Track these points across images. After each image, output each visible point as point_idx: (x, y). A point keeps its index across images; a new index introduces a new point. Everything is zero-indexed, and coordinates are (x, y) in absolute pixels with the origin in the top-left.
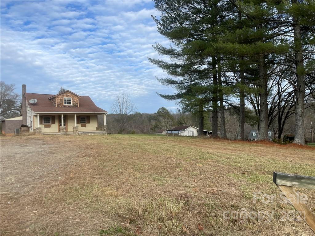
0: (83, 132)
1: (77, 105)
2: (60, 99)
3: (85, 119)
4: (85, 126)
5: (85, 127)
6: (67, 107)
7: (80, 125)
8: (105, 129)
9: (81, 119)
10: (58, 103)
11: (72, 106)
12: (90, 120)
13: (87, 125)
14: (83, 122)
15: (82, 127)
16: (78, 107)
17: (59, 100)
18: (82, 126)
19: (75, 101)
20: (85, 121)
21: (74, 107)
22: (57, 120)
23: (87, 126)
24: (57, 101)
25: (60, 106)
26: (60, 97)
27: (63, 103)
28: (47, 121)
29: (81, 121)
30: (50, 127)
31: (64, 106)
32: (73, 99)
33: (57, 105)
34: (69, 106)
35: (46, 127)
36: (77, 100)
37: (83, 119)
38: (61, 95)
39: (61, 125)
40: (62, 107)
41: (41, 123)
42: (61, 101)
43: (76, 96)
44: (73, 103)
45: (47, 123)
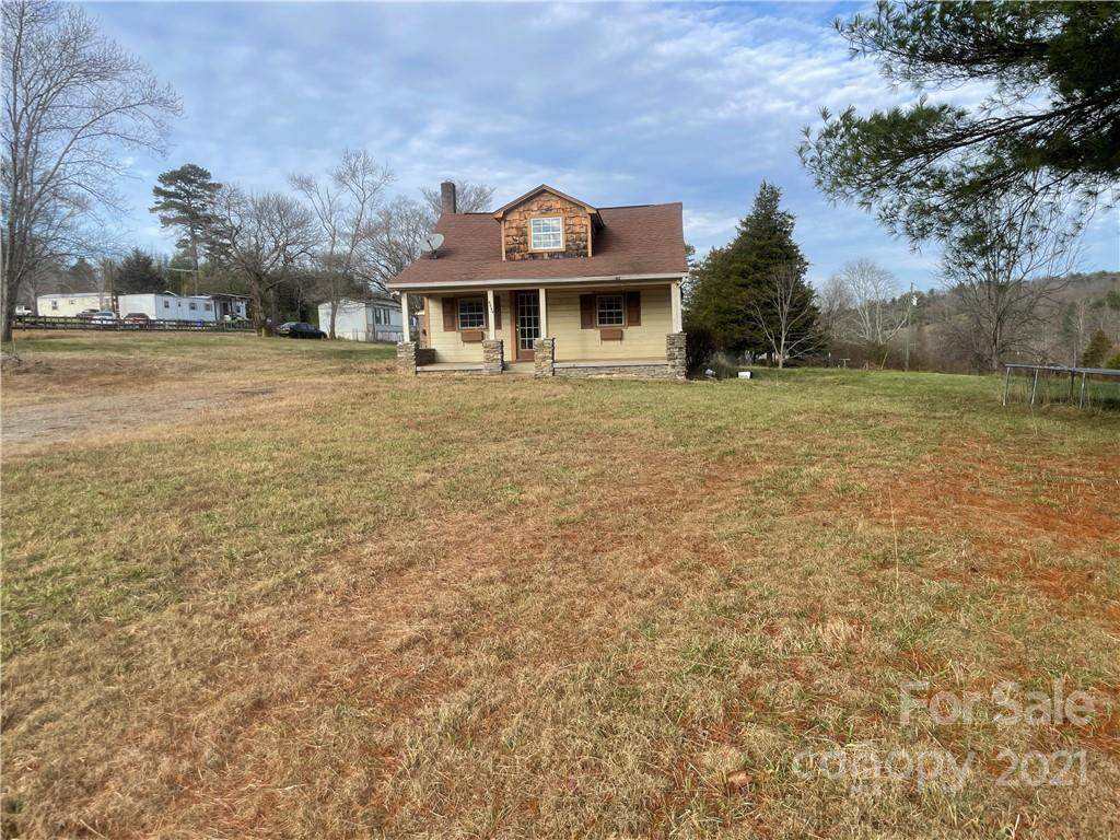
0: (572, 365)
1: (585, 247)
2: (517, 228)
3: (618, 307)
4: (619, 337)
5: (618, 343)
6: (543, 259)
7: (598, 332)
9: (602, 307)
10: (507, 243)
11: (563, 253)
12: (642, 312)
13: (630, 332)
14: (611, 322)
15: (604, 342)
16: (590, 254)
17: (514, 232)
18: (605, 337)
19: (577, 229)
20: (620, 314)
21: (571, 256)
22: (509, 315)
23: (626, 336)
24: (506, 237)
25: (518, 256)
26: (515, 216)
27: (526, 242)
28: (472, 317)
29: (601, 314)
30: (481, 338)
31: (534, 256)
32: (568, 221)
33: (506, 252)
34: (552, 255)
35: (467, 342)
36: (584, 223)
37: (610, 307)
38: (521, 209)
39: (523, 331)
40: (523, 259)
41: (449, 325)
42: (520, 233)
43: (580, 206)
44: (567, 241)
45: (473, 324)
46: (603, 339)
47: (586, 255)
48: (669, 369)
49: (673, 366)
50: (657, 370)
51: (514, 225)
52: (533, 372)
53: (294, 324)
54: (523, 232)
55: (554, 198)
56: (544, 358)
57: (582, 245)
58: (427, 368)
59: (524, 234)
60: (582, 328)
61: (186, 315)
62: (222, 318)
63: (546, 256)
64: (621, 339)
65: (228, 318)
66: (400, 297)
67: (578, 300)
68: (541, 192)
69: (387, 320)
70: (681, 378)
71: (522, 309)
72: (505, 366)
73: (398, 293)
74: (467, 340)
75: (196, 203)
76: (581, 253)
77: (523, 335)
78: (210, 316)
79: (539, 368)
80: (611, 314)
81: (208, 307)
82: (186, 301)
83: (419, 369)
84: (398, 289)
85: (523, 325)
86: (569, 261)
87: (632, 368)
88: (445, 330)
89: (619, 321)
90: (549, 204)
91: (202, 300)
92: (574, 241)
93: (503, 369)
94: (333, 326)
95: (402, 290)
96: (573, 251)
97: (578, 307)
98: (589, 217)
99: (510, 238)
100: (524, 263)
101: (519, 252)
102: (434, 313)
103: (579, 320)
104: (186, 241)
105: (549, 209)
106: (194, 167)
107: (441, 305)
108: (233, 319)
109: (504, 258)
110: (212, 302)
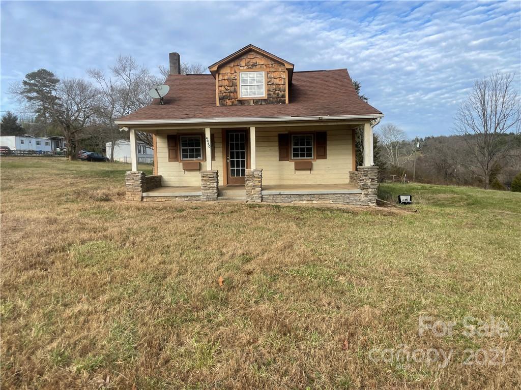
1: (283, 96)
2: (228, 80)
3: (309, 144)
4: (309, 168)
5: (309, 172)
6: (249, 105)
7: (294, 163)
8: (369, 182)
9: (296, 144)
10: (220, 92)
11: (265, 100)
12: (328, 148)
13: (318, 164)
14: (302, 155)
15: (298, 172)
16: (287, 102)
17: (226, 83)
18: (298, 168)
19: (277, 81)
20: (310, 149)
21: (272, 103)
22: (221, 149)
23: (315, 167)
24: (220, 86)
25: (229, 102)
26: (226, 70)
27: (235, 92)
28: (192, 150)
29: (295, 150)
30: (199, 168)
31: (242, 102)
32: (269, 75)
33: (220, 99)
34: (257, 102)
35: (187, 170)
36: (282, 76)
37: (302, 144)
38: (232, 65)
39: (232, 162)
40: (233, 105)
41: (173, 157)
42: (231, 84)
43: (279, 62)
44: (269, 91)
45: (192, 156)
46: (297, 169)
47: (284, 102)
48: (363, 198)
49: (366, 195)
50: (352, 198)
51: (226, 77)
52: (244, 198)
53: (90, 153)
54: (233, 83)
55: (258, 56)
56: (254, 187)
57: (281, 94)
58: (151, 194)
59: (234, 85)
60: (280, 160)
61: (34, 147)
62: (55, 149)
63: (252, 103)
64: (311, 169)
65: (58, 149)
66: (128, 132)
67: (277, 139)
68: (248, 51)
69: (145, 152)
70: (373, 205)
71: (232, 145)
72: (219, 193)
73: (126, 129)
74: (188, 168)
75: (46, 89)
76: (279, 100)
77: (232, 165)
78: (48, 149)
79: (249, 194)
80: (303, 150)
81: (47, 144)
82: (34, 140)
83: (144, 194)
84: (126, 126)
85: (232, 157)
86: (271, 106)
87: (330, 196)
88: (169, 161)
89: (309, 155)
90: (254, 61)
91: (44, 139)
92: (274, 91)
93: (219, 195)
94: (112, 155)
95: (130, 127)
96: (273, 100)
97: (277, 144)
98: (287, 72)
99: (223, 88)
100: (234, 108)
101: (231, 99)
102: (161, 147)
103: (277, 154)
104: (41, 109)
105: (254, 65)
106: (44, 70)
107: (166, 141)
108: (61, 150)
109: (218, 104)
110: (50, 141)
